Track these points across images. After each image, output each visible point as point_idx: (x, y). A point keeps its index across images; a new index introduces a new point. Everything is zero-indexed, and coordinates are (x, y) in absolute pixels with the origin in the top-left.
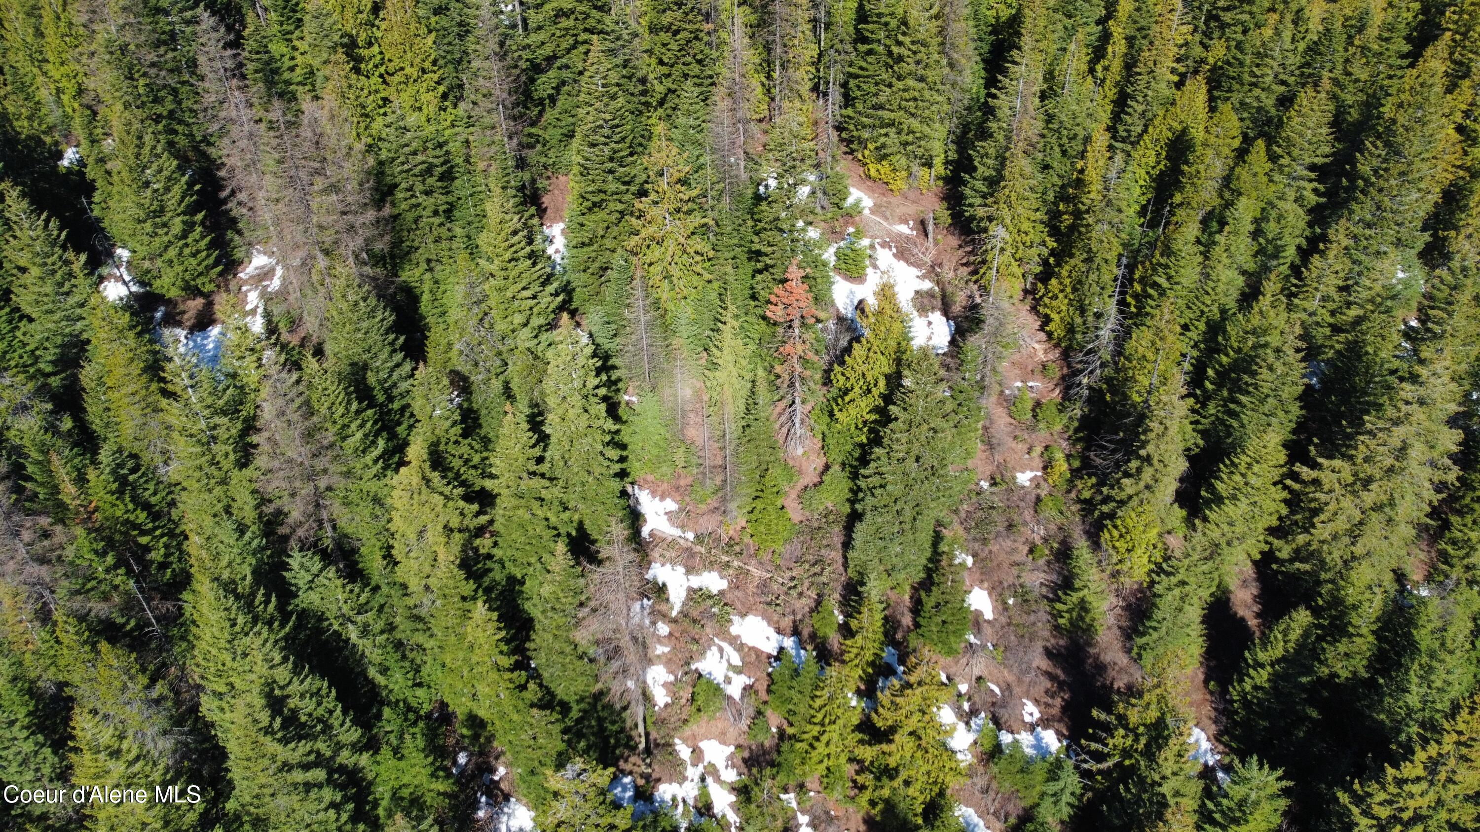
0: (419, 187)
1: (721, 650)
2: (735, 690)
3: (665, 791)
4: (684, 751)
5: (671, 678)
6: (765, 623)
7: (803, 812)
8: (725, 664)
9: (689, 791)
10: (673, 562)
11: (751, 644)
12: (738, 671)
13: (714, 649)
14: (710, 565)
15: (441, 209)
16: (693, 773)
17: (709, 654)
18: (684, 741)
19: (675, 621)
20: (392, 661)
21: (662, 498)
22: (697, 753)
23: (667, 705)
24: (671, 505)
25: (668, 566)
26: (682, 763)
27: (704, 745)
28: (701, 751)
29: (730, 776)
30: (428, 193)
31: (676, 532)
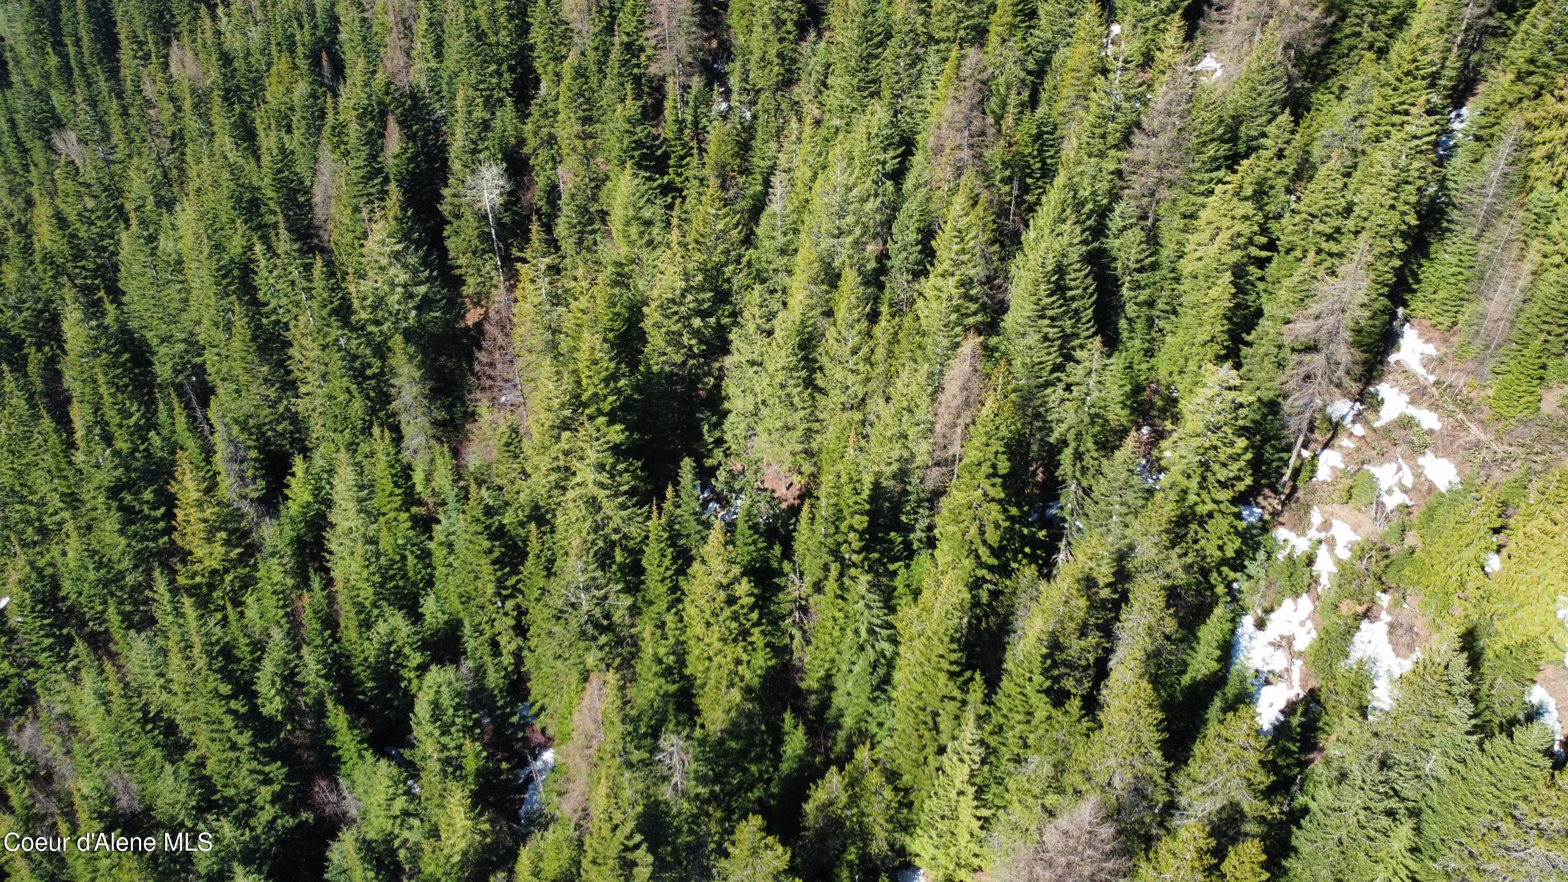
0: (1369, 18)
1: (1400, 469)
2: (1391, 502)
3: (1281, 533)
4: (1316, 517)
5: (1342, 466)
6: (1455, 471)
7: (1389, 613)
8: (1396, 479)
9: (1301, 545)
10: (1402, 389)
11: (1430, 477)
12: (1405, 491)
13: (1394, 466)
14: (1434, 406)
15: (1378, 44)
16: (1313, 534)
17: (1387, 466)
18: (1323, 512)
19: (1375, 431)
20: (1139, 325)
21: (1427, 341)
22: (1326, 525)
23: (1324, 482)
24: (1431, 350)
25: (1396, 390)
26: (1309, 523)
27: (1335, 522)
28: (1331, 525)
29: (1344, 554)
30: (1373, 28)
31: (1421, 371)
